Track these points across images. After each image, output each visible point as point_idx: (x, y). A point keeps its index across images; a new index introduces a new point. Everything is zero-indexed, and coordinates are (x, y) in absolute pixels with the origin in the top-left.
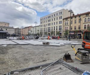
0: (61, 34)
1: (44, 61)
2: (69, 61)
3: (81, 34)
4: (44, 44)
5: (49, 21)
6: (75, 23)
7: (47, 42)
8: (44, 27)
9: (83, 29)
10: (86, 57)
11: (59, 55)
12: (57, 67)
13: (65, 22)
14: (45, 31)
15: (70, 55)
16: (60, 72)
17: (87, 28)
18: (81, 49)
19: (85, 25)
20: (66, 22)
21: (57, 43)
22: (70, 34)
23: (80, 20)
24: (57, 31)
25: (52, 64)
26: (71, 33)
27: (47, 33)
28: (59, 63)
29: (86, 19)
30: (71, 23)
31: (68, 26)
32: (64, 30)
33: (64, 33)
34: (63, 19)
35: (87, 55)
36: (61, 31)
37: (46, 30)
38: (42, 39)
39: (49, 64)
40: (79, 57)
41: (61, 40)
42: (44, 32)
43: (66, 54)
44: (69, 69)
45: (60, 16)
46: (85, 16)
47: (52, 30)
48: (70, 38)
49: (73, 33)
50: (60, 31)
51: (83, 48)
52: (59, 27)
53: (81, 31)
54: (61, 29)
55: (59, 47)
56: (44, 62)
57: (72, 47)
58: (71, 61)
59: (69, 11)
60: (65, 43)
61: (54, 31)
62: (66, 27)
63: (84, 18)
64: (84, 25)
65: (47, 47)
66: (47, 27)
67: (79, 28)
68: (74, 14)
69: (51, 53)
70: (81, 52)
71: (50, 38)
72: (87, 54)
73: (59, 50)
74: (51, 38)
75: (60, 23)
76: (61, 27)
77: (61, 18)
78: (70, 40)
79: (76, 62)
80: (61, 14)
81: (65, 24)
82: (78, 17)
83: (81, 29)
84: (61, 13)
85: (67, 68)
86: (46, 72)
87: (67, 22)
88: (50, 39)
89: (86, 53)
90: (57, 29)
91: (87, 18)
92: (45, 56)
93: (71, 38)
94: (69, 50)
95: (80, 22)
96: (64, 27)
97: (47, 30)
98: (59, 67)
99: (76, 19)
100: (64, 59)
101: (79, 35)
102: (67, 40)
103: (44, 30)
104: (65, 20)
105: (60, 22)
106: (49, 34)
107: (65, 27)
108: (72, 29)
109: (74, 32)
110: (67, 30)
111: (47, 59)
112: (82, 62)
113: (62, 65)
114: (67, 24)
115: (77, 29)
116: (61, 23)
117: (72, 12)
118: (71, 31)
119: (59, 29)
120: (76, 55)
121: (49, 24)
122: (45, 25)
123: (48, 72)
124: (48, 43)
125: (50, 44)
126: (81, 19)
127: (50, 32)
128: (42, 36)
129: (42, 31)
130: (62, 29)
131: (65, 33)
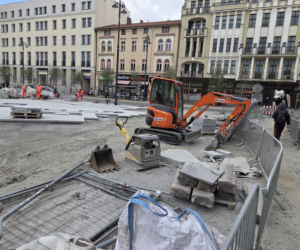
0: (88, 80)
1: (15, 180)
2: (107, 168)
3: (147, 86)
4: (18, 115)
5: (42, 25)
6: (134, 48)
7: (33, 110)
8: (18, 50)
9: (155, 72)
10: (152, 152)
11: (76, 153)
12: (64, 193)
13: (103, 42)
14: (22, 63)
15: (110, 150)
16: (74, 208)
17: (163, 68)
18: (142, 131)
19: (159, 61)
20: (106, 41)
21: (72, 114)
22: (117, 84)
23: (147, 41)
24: (74, 71)
25: (47, 186)
26: (119, 82)
27: (35, 75)
28: (73, 179)
29: (161, 41)
30: (121, 47)
31: (111, 58)
32: (99, 69)
33: (100, 80)
34: (96, 30)
35: (154, 147)
36: (89, 71)
37: (29, 63)
38: (10, 97)
39: (35, 189)
40: (134, 153)
41: (90, 103)
42: (22, 69)
43: (98, 148)
44: (105, 192)
45: (86, 16)
46: (159, 31)
47: (55, 63)
48: (116, 98)
49: (127, 82)
50: (84, 71)
51: (148, 127)
52: (83, 57)
53: (147, 76)
54: (89, 65)
55: (78, 126)
56: (16, 184)
57: (118, 125)
58: (112, 167)
59: (115, 6)
60: (101, 111)
61: (65, 70)
62: (106, 58)
63: (158, 38)
64: (157, 58)
65: (33, 128)
66: (34, 49)
67: (144, 67)
68: (129, 20)
69: (47, 150)
70: (140, 139)
71: (44, 93)
72: (154, 143)
73: (78, 138)
74: (51, 94)
75: (83, 43)
76: (89, 57)
77: (87, 22)
78: (116, 104)
79: (126, 168)
80: (89, 8)
81: (103, 48)
82: (142, 30)
83: (148, 71)
84: (86, 6)
85: (99, 192)
86: (22, 219)
87: (109, 42)
88: (46, 98)
89: (152, 141)
90: (73, 64)
91: (165, 39)
92: (21, 163)
93: (121, 98)
94: (111, 136)
95: (145, 48)
96: (100, 58)
97: (33, 63)
98: (73, 193)
99: (135, 36)
100: (91, 166)
101: (142, 87)
102: (108, 102)
103: (18, 62)
104: (101, 34)
105: (86, 39)
106: (43, 78)
107: (103, 60)
108: (123, 66)
109: (130, 77)
110: (109, 69)
111: (26, 173)
112: (141, 165)
113: (83, 184)
114: (110, 48)
115: (139, 70)
116: (89, 43)
117: (124, 12)
118: (121, 75)
119: (83, 65)
120: (127, 148)
121: (42, 41)
122: (25, 40)
123: (29, 216)
124: (34, 114)
125: (46, 117)
126: (148, 38)
127: (46, 69)
128: (11, 83)
129: (11, 62)
130: (92, 64)
131: (101, 78)
